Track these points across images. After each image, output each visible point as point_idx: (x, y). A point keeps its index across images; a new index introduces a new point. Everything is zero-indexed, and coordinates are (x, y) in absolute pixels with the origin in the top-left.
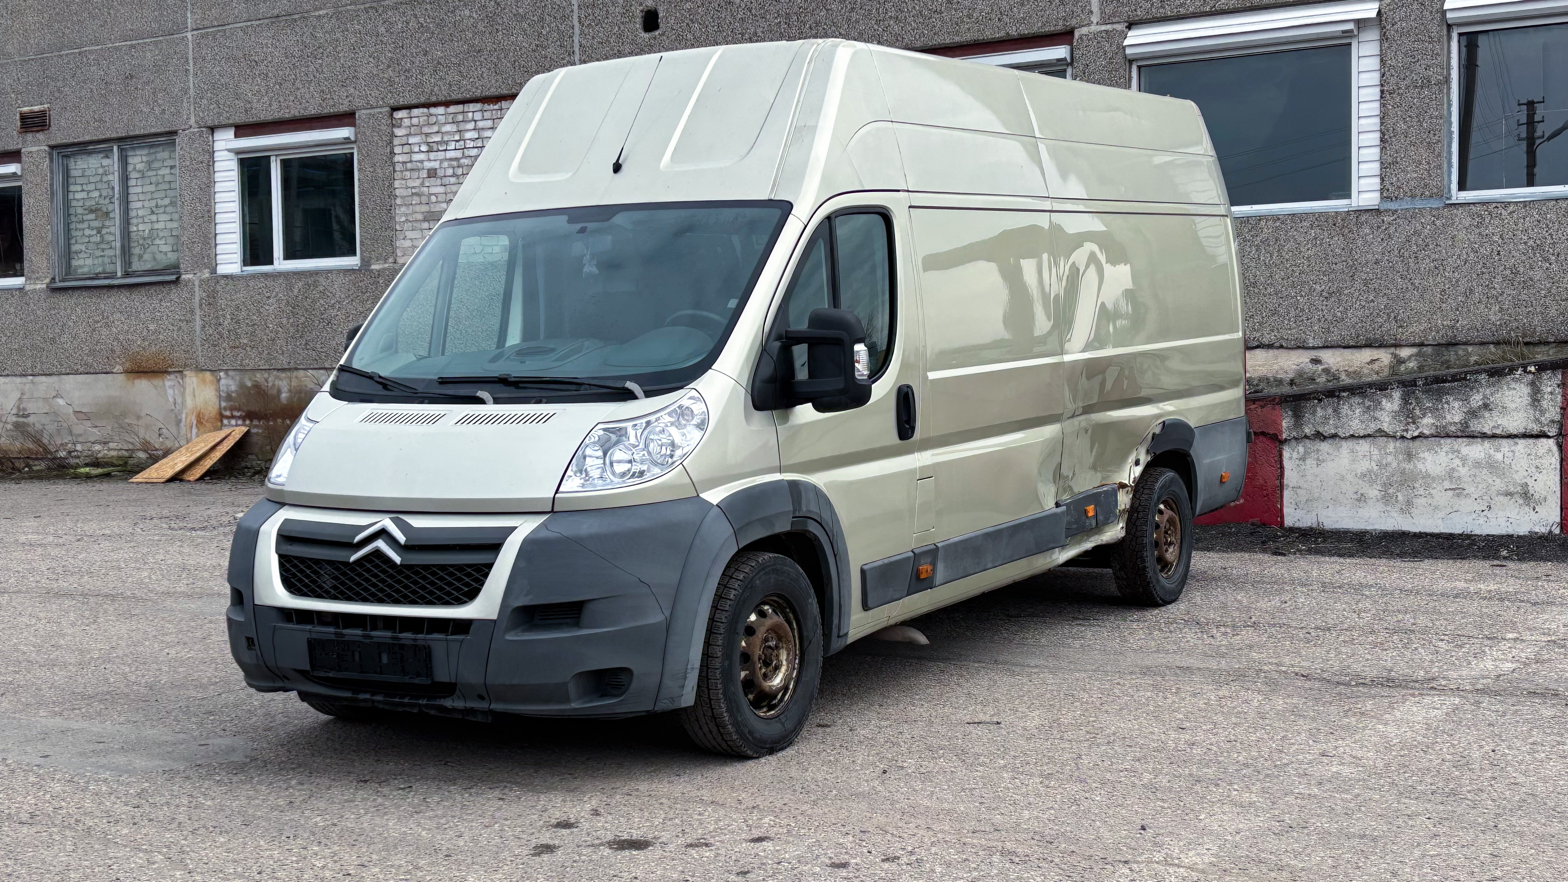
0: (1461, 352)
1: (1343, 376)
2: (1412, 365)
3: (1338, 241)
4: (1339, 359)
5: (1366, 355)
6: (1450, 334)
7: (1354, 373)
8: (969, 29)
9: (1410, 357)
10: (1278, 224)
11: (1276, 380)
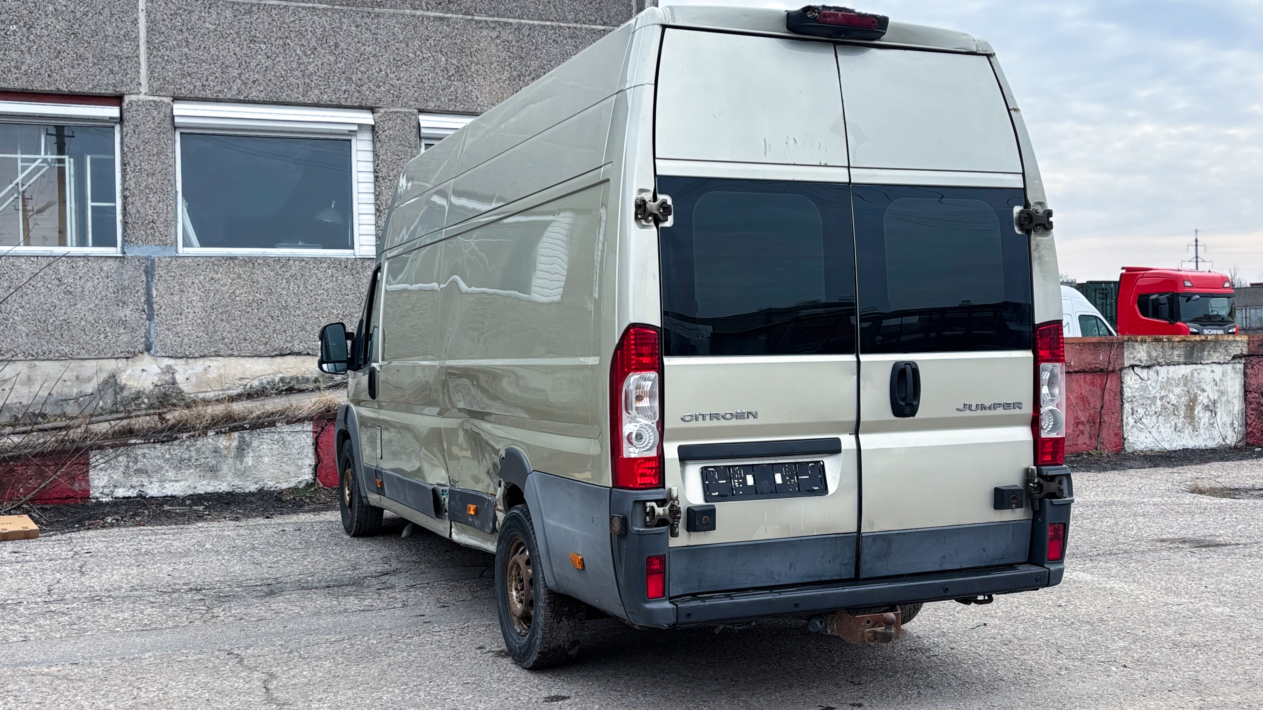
8: (17, 79)
10: (303, 263)
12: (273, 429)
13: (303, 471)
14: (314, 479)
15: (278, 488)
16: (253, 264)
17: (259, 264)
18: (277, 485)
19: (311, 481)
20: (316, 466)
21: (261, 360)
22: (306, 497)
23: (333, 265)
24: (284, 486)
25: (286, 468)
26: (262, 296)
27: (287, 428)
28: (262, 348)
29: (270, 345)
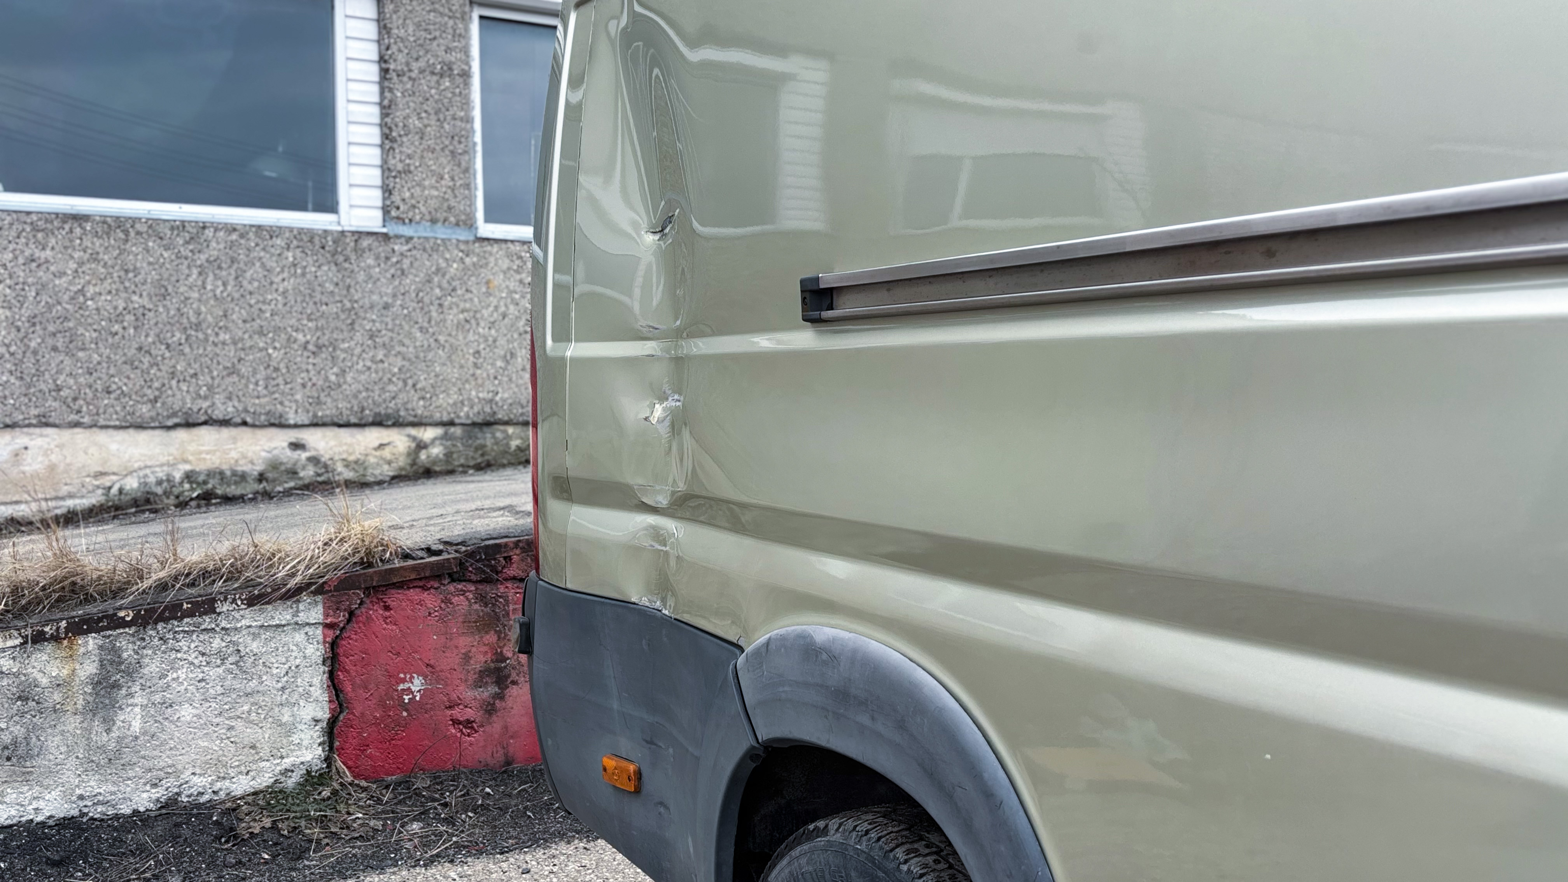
0: (499, 435)
1: (340, 468)
2: (436, 451)
3: (328, 273)
4: (332, 443)
5: (372, 437)
6: (487, 409)
7: (356, 462)
9: (434, 440)
10: (234, 237)
11: (234, 473)
12: (207, 622)
13: (295, 738)
14: (328, 760)
15: (222, 795)
16: (126, 233)
17: (139, 233)
18: (218, 785)
19: (319, 765)
20: (332, 722)
21: (143, 436)
22: (309, 819)
23: (295, 243)
24: (241, 786)
25: (249, 734)
26: (145, 301)
27: (249, 618)
28: (144, 409)
29: (163, 404)
